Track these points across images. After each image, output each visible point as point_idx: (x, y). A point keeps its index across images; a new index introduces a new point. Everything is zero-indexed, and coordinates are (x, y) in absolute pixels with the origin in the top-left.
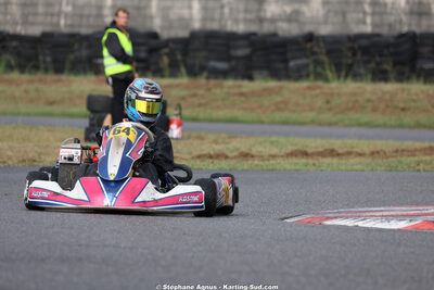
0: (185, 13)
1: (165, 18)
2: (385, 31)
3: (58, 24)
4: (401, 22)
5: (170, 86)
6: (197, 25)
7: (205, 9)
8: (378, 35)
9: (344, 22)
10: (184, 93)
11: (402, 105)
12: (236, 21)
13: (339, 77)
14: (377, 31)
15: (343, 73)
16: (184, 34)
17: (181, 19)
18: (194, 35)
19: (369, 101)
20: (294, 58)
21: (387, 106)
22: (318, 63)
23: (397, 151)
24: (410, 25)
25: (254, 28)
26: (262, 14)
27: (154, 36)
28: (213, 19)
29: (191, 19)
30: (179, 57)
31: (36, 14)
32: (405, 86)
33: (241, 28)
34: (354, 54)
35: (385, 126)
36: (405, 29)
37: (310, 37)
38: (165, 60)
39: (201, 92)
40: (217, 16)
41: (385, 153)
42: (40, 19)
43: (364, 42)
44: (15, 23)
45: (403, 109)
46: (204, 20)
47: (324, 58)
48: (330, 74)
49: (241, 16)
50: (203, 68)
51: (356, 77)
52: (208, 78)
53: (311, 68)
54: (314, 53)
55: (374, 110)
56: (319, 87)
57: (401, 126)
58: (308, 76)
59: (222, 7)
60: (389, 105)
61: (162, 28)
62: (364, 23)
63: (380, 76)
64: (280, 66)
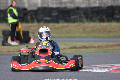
0: (36, 2)
1: (29, 3)
2: (103, 5)
4: (108, 2)
5: (31, 26)
6: (40, 5)
8: (101, 7)
9: (89, 3)
11: (109, 30)
12: (53, 4)
13: (88, 21)
14: (100, 5)
15: (89, 20)
16: (35, 8)
17: (34, 4)
18: (39, 9)
19: (98, 29)
20: (73, 15)
21: (104, 31)
22: (81, 17)
23: (107, 46)
24: (111, 3)
25: (59, 6)
26: (61, 1)
27: (25, 9)
28: (45, 3)
29: (38, 3)
30: (34, 16)
32: (110, 24)
33: (55, 6)
34: (93, 14)
35: (103, 37)
36: (110, 5)
37: (78, 8)
38: (29, 18)
40: (46, 2)
41: (103, 46)
43: (96, 10)
45: (110, 32)
46: (42, 3)
47: (83, 15)
48: (85, 20)
49: (55, 2)
50: (42, 20)
51: (94, 21)
52: (44, 23)
53: (78, 19)
54: (79, 14)
55: (100, 32)
56: (81, 25)
57: (109, 37)
58: (77, 21)
60: (105, 30)
61: (28, 7)
62: (96, 3)
63: (102, 20)
64: (68, 18)
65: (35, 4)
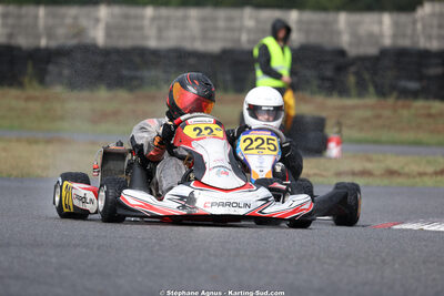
0: (375, 29)
1: (354, 34)
3: (239, 40)
5: (355, 107)
6: (387, 42)
7: (396, 24)
10: (368, 113)
12: (429, 37)
16: (372, 51)
17: (371, 35)
18: (384, 53)
27: (342, 53)
28: (404, 36)
29: (381, 35)
31: (216, 29)
33: (434, 45)
38: (352, 80)
39: (387, 113)
40: (409, 32)
42: (220, 34)
44: (193, 39)
46: (395, 36)
49: (435, 32)
59: (414, 22)
61: (351, 44)
65: (374, 38)
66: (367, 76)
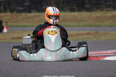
5: (4, 16)
10: (8, 18)
19: (69, 18)
23: (77, 34)
32: (80, 13)
34: (64, 3)
35: (74, 26)
38: (2, 7)
39: (14, 17)
45: (80, 21)
50: (15, 10)
52: (17, 13)
54: (51, 4)
55: (71, 21)
60: (75, 19)
63: (72, 10)
64: (40, 8)
66: (7, 6)
